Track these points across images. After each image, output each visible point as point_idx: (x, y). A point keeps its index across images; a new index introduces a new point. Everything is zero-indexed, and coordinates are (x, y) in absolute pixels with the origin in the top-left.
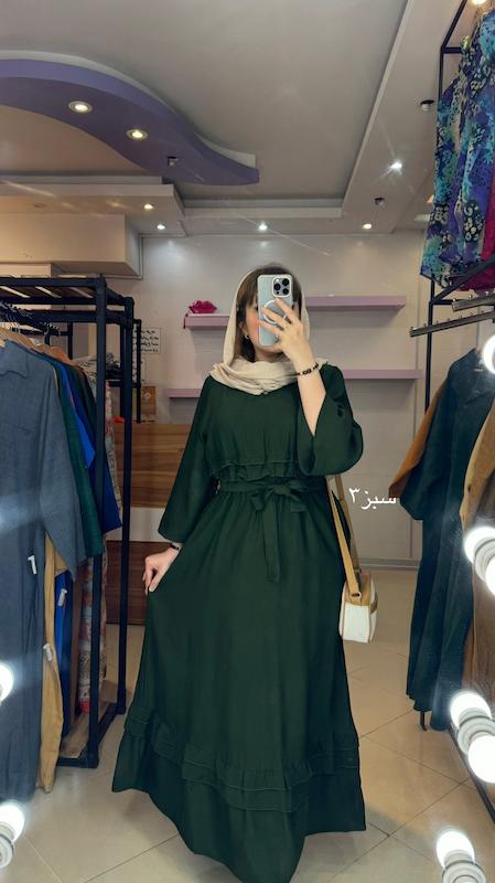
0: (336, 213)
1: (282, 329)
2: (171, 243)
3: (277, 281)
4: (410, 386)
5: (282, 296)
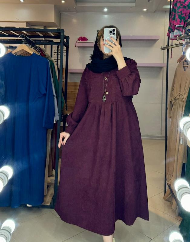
1: (112, 47)
3: (111, 30)
4: (161, 70)
5: (112, 35)
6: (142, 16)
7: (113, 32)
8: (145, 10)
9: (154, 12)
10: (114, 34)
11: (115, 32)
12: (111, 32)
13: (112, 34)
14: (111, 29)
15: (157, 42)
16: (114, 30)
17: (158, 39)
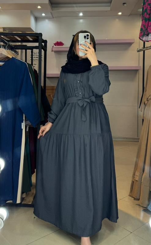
0: (108, 9)
2: (47, 21)
3: (85, 35)
5: (86, 40)
6: (117, 20)
9: (129, 16)
13: (86, 38)
16: (88, 35)
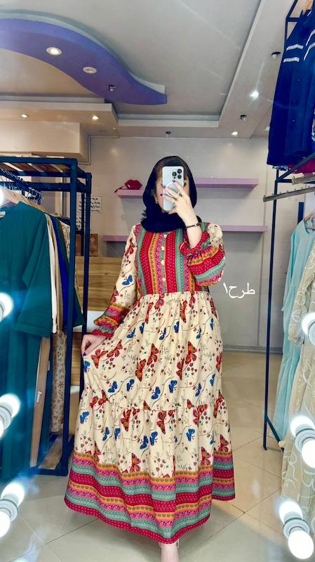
0: (215, 124)
1: (176, 199)
3: (175, 171)
4: (260, 237)
6: (230, 145)
7: (178, 174)
8: (235, 133)
9: (251, 138)
10: (179, 177)
11: (182, 174)
12: (174, 174)
13: (177, 177)
14: (175, 169)
15: (255, 188)
16: (179, 171)
17: (256, 185)
